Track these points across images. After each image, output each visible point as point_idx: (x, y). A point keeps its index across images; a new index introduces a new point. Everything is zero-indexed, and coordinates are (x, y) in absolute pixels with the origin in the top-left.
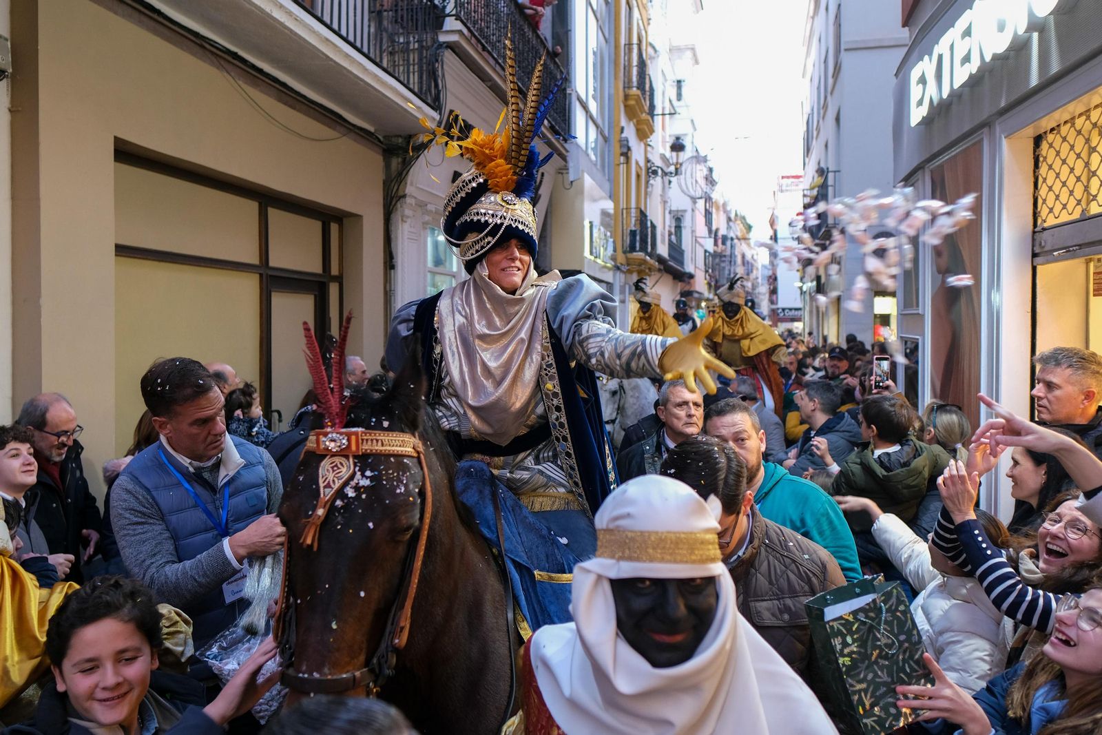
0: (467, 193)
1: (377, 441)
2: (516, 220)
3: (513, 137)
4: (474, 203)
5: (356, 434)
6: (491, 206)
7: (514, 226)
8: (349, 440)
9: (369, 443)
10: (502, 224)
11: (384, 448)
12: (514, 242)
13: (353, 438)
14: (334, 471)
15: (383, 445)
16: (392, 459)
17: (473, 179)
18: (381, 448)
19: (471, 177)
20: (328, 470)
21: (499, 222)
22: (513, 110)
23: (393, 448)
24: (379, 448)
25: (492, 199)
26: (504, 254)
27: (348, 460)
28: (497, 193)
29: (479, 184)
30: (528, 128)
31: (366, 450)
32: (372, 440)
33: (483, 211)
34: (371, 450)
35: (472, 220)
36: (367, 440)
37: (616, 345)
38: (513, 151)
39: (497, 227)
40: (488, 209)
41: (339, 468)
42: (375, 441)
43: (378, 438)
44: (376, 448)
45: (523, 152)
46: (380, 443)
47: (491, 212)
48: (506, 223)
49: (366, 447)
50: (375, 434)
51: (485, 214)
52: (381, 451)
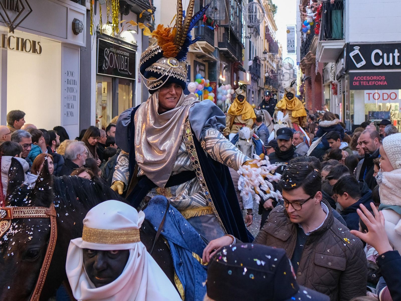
0: (152, 57)
1: (21, 212)
2: (175, 73)
3: (178, 31)
4: (155, 62)
5: (10, 209)
6: (164, 66)
7: (174, 77)
8: (7, 212)
9: (18, 213)
10: (168, 75)
11: (25, 215)
12: (173, 85)
14: (2, 227)
15: (24, 214)
16: (29, 220)
17: (156, 50)
18: (24, 215)
19: (154, 49)
21: (167, 74)
22: (179, 18)
23: (30, 215)
24: (22, 215)
25: (165, 61)
26: (168, 90)
27: (9, 222)
28: (168, 58)
29: (159, 53)
30: (186, 27)
32: (19, 211)
33: (159, 67)
34: (18, 216)
35: (153, 71)
36: (16, 212)
37: (220, 146)
38: (177, 38)
39: (166, 77)
40: (161, 67)
41: (4, 226)
43: (22, 210)
44: (21, 215)
45: (183, 38)
46: (23, 213)
47: (163, 69)
48: (170, 75)
49: (16, 215)
50: (20, 208)
51: (160, 69)
52: (24, 216)
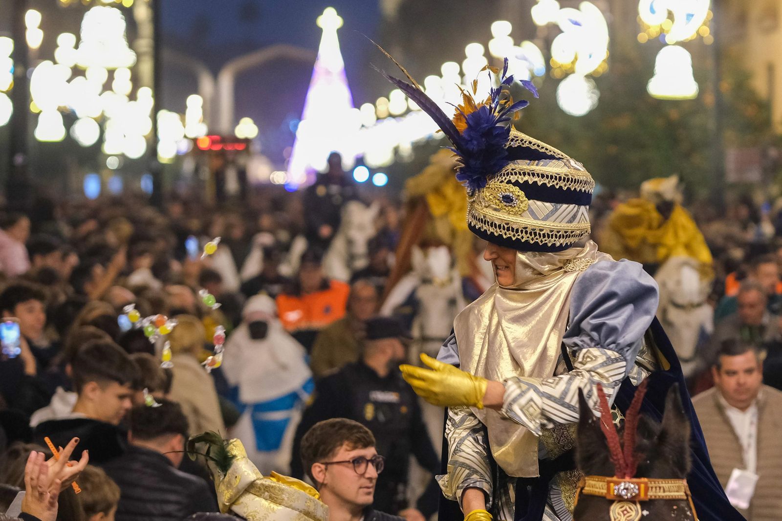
1: (660, 488)
5: (645, 483)
8: (639, 489)
9: (654, 489)
11: (665, 494)
13: (642, 486)
14: (624, 515)
15: (664, 491)
18: (663, 494)
20: (619, 514)
23: (672, 494)
24: (661, 494)
27: (637, 506)
31: (651, 496)
32: (656, 488)
34: (655, 496)
36: (652, 488)
41: (628, 512)
42: (658, 489)
43: (661, 485)
44: (659, 494)
46: (662, 490)
49: (651, 494)
50: (658, 482)
52: (663, 497)
